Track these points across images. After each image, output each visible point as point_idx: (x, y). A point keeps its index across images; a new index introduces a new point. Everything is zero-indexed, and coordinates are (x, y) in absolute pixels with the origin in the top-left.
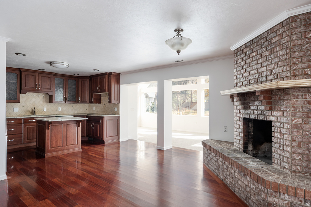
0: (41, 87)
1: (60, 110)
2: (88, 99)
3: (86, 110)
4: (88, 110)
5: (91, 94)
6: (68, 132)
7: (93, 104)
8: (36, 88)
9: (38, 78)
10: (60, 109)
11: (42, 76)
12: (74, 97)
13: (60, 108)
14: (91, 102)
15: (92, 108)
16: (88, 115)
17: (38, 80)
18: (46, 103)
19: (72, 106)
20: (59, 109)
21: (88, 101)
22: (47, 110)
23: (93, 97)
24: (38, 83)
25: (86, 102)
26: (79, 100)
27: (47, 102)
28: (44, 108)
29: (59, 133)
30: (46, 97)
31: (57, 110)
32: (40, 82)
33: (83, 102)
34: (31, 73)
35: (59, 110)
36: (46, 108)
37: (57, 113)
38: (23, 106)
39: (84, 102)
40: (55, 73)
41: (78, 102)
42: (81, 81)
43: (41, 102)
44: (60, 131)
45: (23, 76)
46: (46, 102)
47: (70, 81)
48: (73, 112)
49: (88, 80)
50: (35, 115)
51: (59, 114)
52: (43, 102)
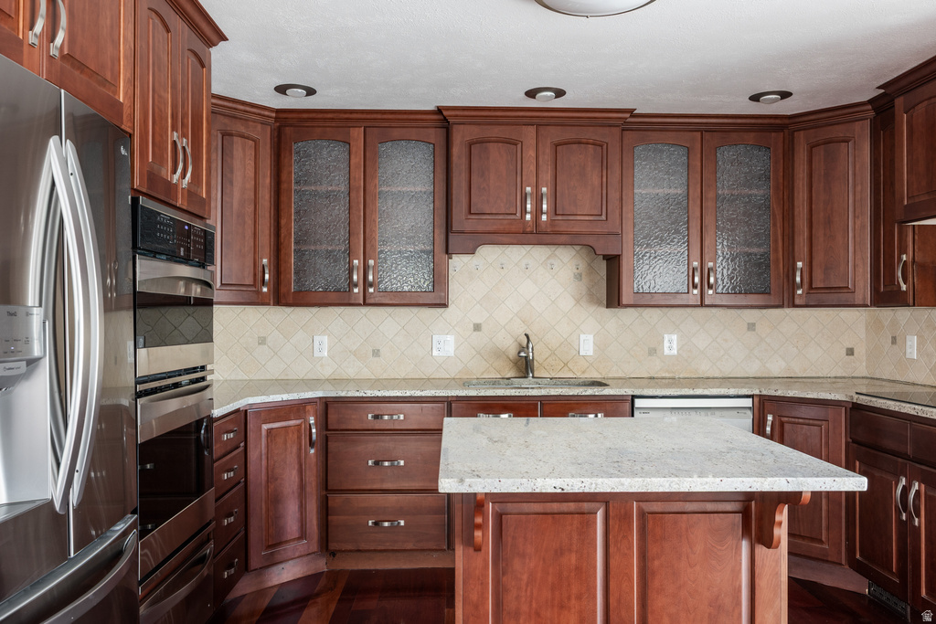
0: (555, 210)
1: (675, 352)
2: (860, 275)
3: (850, 352)
4: (860, 351)
5: (889, 235)
6: (655, 583)
7: (903, 315)
8: (523, 216)
9: (532, 153)
10: (671, 345)
11: (556, 140)
12: (759, 265)
13: (675, 337)
14: (885, 296)
15: (894, 340)
16: (864, 400)
17: (533, 168)
18: (593, 309)
19: (751, 327)
20: (666, 344)
21: (863, 288)
22: (600, 347)
23: (903, 250)
24: (537, 187)
25: (843, 297)
26: (794, 286)
27: (599, 303)
28: (583, 337)
29: (575, 590)
30: (591, 269)
31: (653, 352)
32: (547, 176)
33: (827, 295)
34: (496, 132)
35: (667, 351)
36: (591, 337)
37: (654, 368)
38: (477, 327)
39: (833, 298)
40: (631, 111)
41: (787, 300)
42: (812, 147)
43: (567, 303)
44: (578, 569)
45: (458, 151)
46: (593, 299)
47: (726, 155)
48: (753, 369)
49: (862, 131)
50: (533, 377)
51: (667, 375)
52: (578, 301)
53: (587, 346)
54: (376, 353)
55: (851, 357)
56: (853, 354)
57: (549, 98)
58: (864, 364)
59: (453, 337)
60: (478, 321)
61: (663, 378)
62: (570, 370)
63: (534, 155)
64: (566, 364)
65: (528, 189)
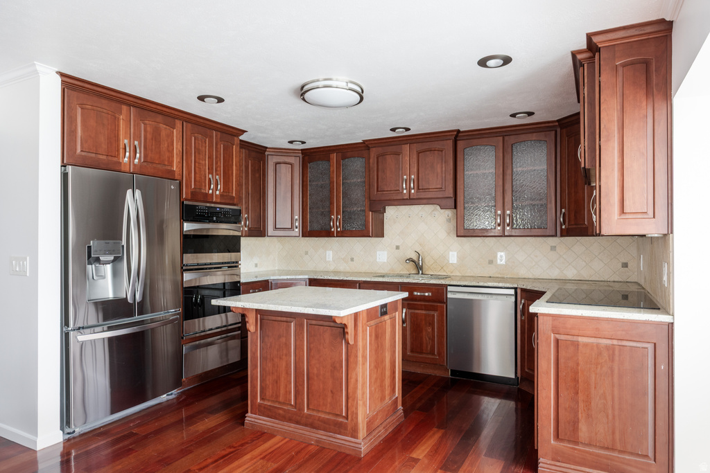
0: (418, 187)
1: (504, 262)
3: (625, 265)
4: (633, 264)
8: (403, 191)
10: (501, 258)
11: (418, 150)
12: (540, 212)
13: (504, 253)
17: (407, 166)
20: (499, 258)
22: (461, 259)
24: (409, 175)
26: (561, 223)
28: (451, 253)
30: (455, 216)
31: (491, 262)
32: (414, 168)
34: (388, 149)
35: (499, 262)
36: (455, 254)
37: (492, 271)
38: (398, 248)
42: (569, 138)
43: (442, 234)
47: (519, 148)
50: (422, 274)
51: (500, 276)
52: (448, 234)
53: (453, 258)
54: (352, 260)
55: (626, 269)
56: (627, 267)
57: (403, 132)
58: (636, 273)
59: (386, 252)
60: (398, 245)
61: (497, 277)
62: (444, 271)
63: (408, 159)
64: (442, 268)
65: (405, 177)
